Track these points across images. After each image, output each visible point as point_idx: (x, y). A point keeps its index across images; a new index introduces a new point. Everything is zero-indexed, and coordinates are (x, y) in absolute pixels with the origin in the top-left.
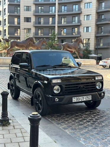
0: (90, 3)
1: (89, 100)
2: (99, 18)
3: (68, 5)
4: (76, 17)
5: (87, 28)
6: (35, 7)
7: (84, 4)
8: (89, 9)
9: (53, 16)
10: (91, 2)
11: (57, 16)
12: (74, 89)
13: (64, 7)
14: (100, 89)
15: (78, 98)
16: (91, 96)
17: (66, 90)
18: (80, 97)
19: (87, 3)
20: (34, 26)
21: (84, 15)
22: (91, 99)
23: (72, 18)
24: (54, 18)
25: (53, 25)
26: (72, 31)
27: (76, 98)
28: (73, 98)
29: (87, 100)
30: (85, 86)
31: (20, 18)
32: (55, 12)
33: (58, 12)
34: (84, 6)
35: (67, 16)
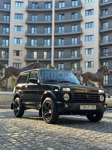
0: (91, 35)
1: (94, 109)
2: (102, 52)
3: (65, 38)
4: (75, 51)
5: (89, 63)
6: (27, 40)
7: (85, 37)
8: (90, 42)
9: (49, 50)
10: (93, 35)
11: (53, 49)
12: (81, 98)
13: (60, 39)
14: (103, 101)
15: (85, 106)
16: (96, 106)
17: (74, 98)
18: (86, 106)
19: (88, 36)
20: (25, 61)
21: (85, 49)
22: (96, 109)
23: (70, 51)
24: (49, 51)
25: (49, 60)
26: (71, 66)
27: (83, 106)
28: (81, 106)
29: (92, 109)
30: (90, 96)
31: (8, 52)
32: (51, 45)
33: (55, 45)
34: (85, 38)
35: (64, 50)
